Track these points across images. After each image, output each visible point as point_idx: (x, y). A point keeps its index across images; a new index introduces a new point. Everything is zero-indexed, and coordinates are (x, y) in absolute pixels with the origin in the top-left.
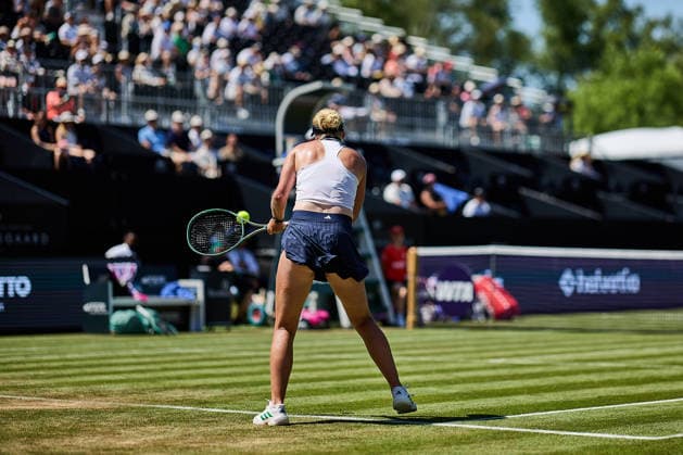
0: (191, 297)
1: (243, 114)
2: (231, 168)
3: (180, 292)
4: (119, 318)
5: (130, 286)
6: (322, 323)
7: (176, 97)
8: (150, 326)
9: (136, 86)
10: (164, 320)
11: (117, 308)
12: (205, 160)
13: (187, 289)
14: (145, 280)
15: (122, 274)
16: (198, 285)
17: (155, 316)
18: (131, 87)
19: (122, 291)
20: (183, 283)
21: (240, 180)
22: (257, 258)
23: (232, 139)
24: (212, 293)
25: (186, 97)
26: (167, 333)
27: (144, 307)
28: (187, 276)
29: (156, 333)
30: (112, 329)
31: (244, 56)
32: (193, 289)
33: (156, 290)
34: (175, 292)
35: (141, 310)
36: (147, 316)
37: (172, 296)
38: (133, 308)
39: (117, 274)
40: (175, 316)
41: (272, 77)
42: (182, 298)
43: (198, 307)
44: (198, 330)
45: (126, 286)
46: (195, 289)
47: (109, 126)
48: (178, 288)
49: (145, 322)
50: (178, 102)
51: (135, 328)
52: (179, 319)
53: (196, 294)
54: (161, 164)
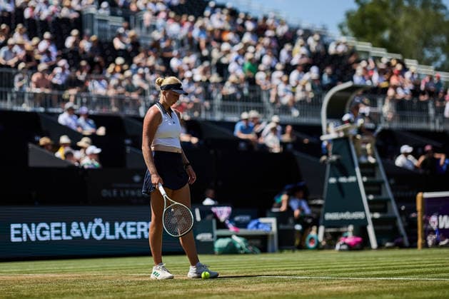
0: (268, 229)
1: (296, 113)
2: (290, 147)
3: (260, 226)
4: (221, 243)
5: (227, 222)
6: (358, 246)
7: (250, 101)
8: (241, 249)
9: (223, 96)
10: (251, 245)
11: (219, 237)
12: (272, 142)
13: (265, 224)
14: (237, 219)
15: (221, 214)
16: (273, 221)
17: (245, 242)
18: (219, 97)
19: (222, 226)
20: (262, 220)
21: (296, 153)
22: (310, 206)
23: (289, 128)
24: (281, 227)
25: (256, 101)
26: (253, 253)
27: (237, 236)
28: (264, 216)
29: (246, 253)
30: (216, 250)
31: (294, 75)
32: (269, 224)
33: (244, 225)
34: (257, 226)
35: (235, 238)
36: (239, 241)
37: (255, 229)
38: (230, 236)
39: (218, 214)
40: (258, 242)
41: (313, 88)
42: (262, 230)
43: (273, 236)
44: (273, 251)
45: (224, 222)
46: (271, 223)
47: (206, 121)
48: (259, 223)
49: (238, 246)
50: (251, 104)
51: (231, 250)
52: (261, 244)
53: (271, 228)
54: (242, 145)
